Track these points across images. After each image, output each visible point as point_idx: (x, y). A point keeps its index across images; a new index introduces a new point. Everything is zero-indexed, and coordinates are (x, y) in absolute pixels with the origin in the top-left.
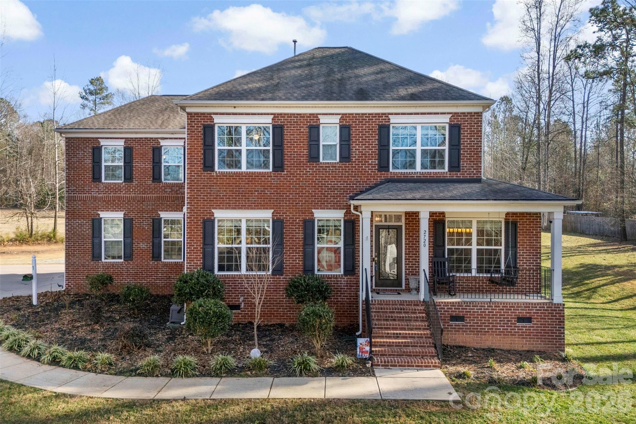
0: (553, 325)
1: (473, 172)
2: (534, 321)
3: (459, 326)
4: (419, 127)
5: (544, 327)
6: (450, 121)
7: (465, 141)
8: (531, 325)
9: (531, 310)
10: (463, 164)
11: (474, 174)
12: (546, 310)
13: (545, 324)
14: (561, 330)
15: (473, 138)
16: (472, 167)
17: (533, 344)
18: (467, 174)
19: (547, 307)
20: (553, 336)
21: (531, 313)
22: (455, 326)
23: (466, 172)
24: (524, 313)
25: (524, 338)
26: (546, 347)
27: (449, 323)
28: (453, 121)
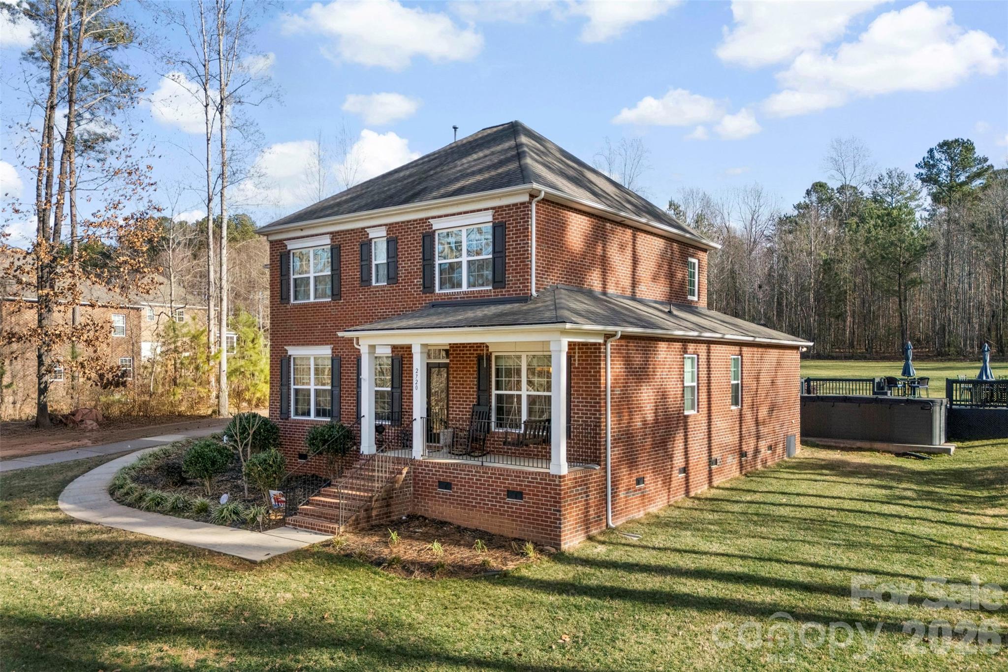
0: (547, 505)
1: (519, 287)
2: (525, 498)
3: (446, 495)
4: (464, 230)
5: (537, 508)
6: (494, 219)
7: (511, 244)
8: (521, 502)
9: (522, 481)
10: (509, 277)
11: (521, 290)
12: (540, 483)
13: (538, 504)
14: (556, 515)
15: (519, 239)
16: (519, 280)
17: (524, 530)
18: (513, 291)
19: (541, 479)
20: (547, 522)
21: (522, 485)
22: (443, 494)
23: (511, 287)
24: (515, 486)
25: (513, 520)
26: (538, 537)
27: (436, 490)
28: (498, 219)
